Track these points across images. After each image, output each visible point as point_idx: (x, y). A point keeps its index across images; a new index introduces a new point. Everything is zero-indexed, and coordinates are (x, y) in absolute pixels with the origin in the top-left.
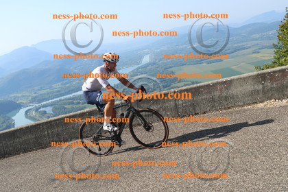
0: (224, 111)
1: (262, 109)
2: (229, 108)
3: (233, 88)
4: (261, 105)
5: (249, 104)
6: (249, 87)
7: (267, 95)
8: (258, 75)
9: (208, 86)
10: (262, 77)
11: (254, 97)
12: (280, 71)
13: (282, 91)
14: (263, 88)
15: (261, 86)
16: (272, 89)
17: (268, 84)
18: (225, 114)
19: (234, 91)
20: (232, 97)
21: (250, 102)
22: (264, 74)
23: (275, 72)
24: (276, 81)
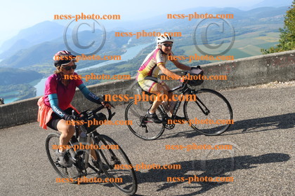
0: (230, 90)
1: (265, 89)
2: (235, 87)
3: (239, 69)
4: (265, 86)
5: (254, 85)
6: (255, 69)
7: (271, 77)
8: (264, 58)
9: (217, 66)
10: (268, 61)
11: (259, 78)
12: (284, 55)
13: (285, 74)
14: (268, 71)
15: (266, 68)
16: (276, 72)
17: (273, 67)
18: (231, 92)
19: (241, 72)
20: (239, 78)
21: (255, 82)
22: (270, 57)
23: (279, 56)
24: (280, 64)
